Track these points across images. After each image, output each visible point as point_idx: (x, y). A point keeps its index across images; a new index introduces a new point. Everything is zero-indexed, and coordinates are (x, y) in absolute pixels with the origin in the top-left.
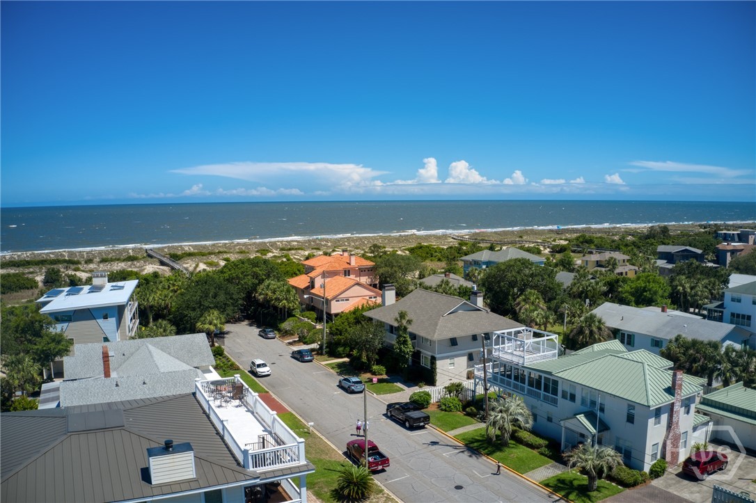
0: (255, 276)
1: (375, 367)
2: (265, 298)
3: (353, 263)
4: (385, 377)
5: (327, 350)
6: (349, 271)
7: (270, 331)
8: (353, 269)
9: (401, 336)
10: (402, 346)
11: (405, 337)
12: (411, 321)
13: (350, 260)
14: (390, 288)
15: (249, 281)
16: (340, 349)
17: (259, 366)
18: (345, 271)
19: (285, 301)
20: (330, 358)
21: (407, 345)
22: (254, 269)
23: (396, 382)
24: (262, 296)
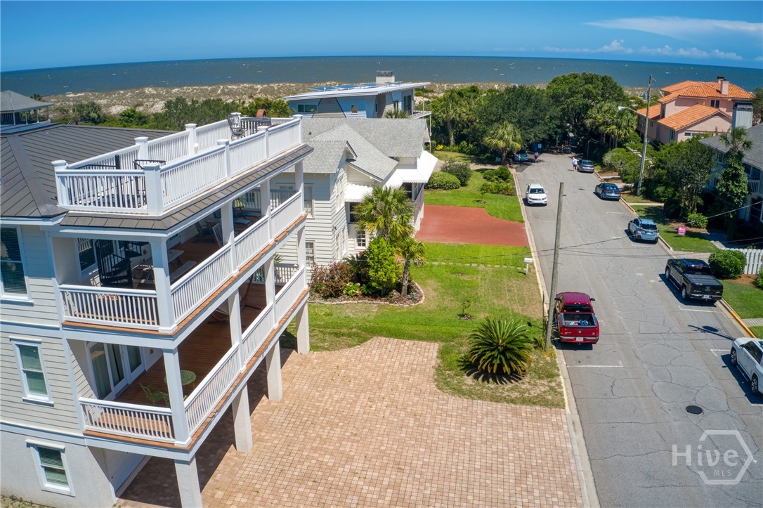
0: (588, 95)
1: (693, 216)
2: (593, 123)
3: (725, 91)
4: (704, 231)
5: (644, 188)
6: (718, 102)
7: (589, 163)
8: (725, 99)
9: (730, 166)
10: (730, 183)
11: (736, 169)
12: (750, 142)
13: (721, 88)
14: (745, 107)
15: (578, 101)
16: (660, 189)
17: (533, 191)
18: (713, 102)
19: (614, 127)
20: (644, 201)
21: (738, 182)
22: (586, 87)
23: (715, 241)
24: (590, 120)
